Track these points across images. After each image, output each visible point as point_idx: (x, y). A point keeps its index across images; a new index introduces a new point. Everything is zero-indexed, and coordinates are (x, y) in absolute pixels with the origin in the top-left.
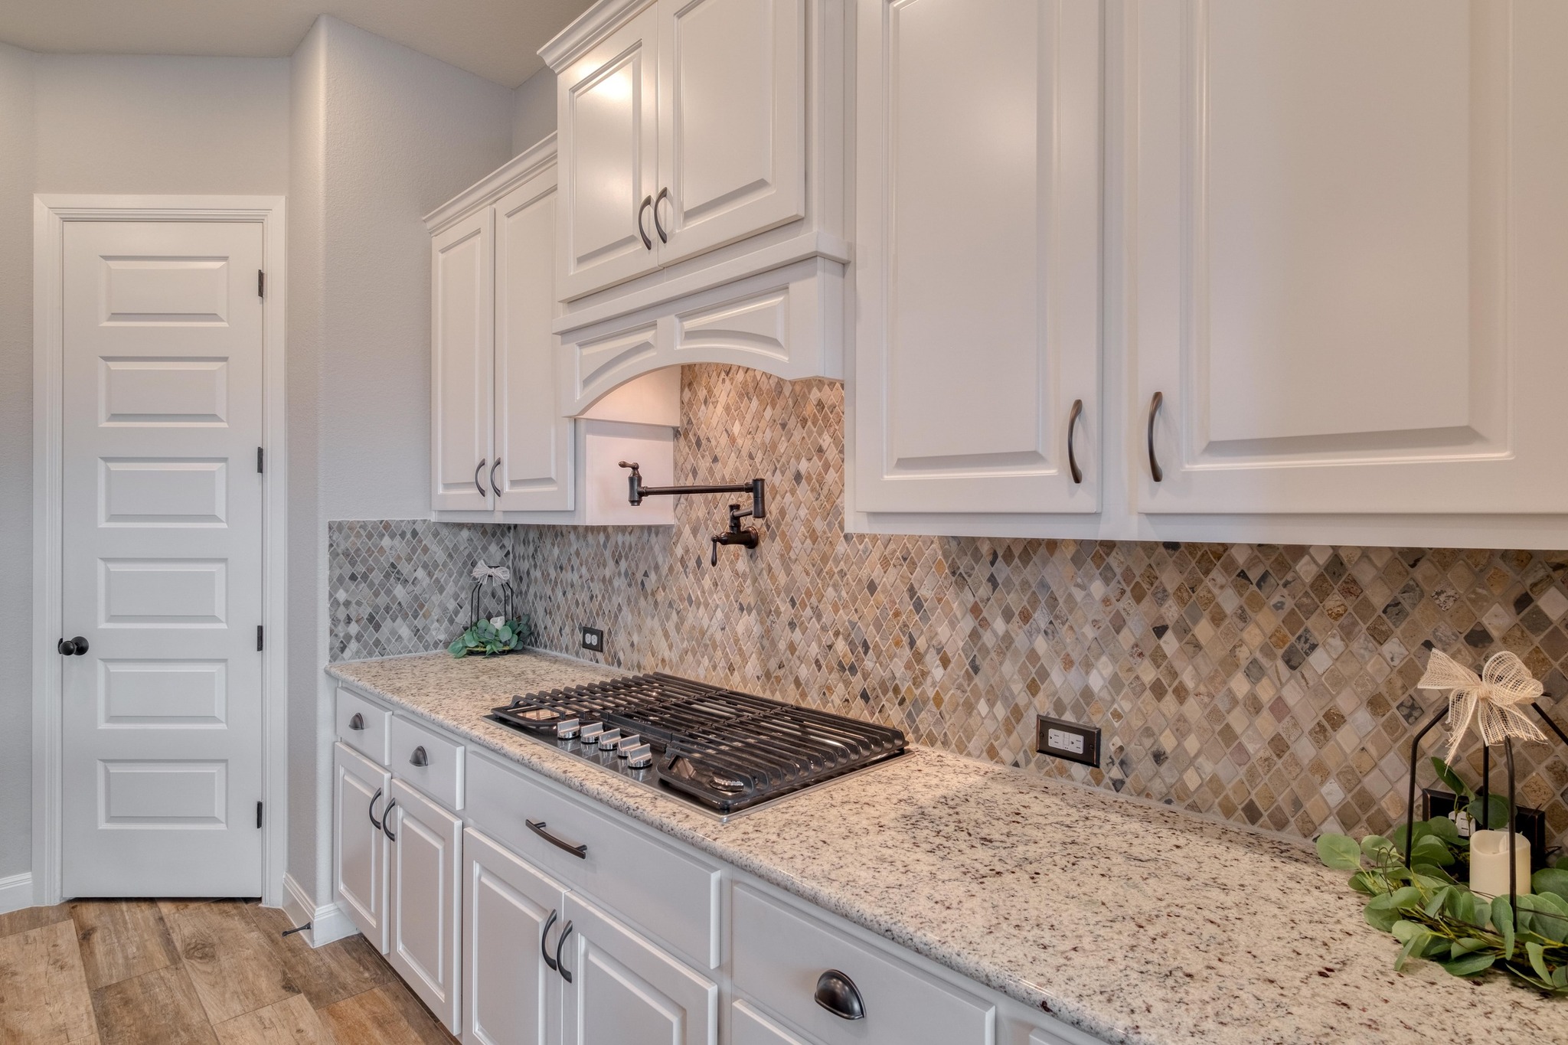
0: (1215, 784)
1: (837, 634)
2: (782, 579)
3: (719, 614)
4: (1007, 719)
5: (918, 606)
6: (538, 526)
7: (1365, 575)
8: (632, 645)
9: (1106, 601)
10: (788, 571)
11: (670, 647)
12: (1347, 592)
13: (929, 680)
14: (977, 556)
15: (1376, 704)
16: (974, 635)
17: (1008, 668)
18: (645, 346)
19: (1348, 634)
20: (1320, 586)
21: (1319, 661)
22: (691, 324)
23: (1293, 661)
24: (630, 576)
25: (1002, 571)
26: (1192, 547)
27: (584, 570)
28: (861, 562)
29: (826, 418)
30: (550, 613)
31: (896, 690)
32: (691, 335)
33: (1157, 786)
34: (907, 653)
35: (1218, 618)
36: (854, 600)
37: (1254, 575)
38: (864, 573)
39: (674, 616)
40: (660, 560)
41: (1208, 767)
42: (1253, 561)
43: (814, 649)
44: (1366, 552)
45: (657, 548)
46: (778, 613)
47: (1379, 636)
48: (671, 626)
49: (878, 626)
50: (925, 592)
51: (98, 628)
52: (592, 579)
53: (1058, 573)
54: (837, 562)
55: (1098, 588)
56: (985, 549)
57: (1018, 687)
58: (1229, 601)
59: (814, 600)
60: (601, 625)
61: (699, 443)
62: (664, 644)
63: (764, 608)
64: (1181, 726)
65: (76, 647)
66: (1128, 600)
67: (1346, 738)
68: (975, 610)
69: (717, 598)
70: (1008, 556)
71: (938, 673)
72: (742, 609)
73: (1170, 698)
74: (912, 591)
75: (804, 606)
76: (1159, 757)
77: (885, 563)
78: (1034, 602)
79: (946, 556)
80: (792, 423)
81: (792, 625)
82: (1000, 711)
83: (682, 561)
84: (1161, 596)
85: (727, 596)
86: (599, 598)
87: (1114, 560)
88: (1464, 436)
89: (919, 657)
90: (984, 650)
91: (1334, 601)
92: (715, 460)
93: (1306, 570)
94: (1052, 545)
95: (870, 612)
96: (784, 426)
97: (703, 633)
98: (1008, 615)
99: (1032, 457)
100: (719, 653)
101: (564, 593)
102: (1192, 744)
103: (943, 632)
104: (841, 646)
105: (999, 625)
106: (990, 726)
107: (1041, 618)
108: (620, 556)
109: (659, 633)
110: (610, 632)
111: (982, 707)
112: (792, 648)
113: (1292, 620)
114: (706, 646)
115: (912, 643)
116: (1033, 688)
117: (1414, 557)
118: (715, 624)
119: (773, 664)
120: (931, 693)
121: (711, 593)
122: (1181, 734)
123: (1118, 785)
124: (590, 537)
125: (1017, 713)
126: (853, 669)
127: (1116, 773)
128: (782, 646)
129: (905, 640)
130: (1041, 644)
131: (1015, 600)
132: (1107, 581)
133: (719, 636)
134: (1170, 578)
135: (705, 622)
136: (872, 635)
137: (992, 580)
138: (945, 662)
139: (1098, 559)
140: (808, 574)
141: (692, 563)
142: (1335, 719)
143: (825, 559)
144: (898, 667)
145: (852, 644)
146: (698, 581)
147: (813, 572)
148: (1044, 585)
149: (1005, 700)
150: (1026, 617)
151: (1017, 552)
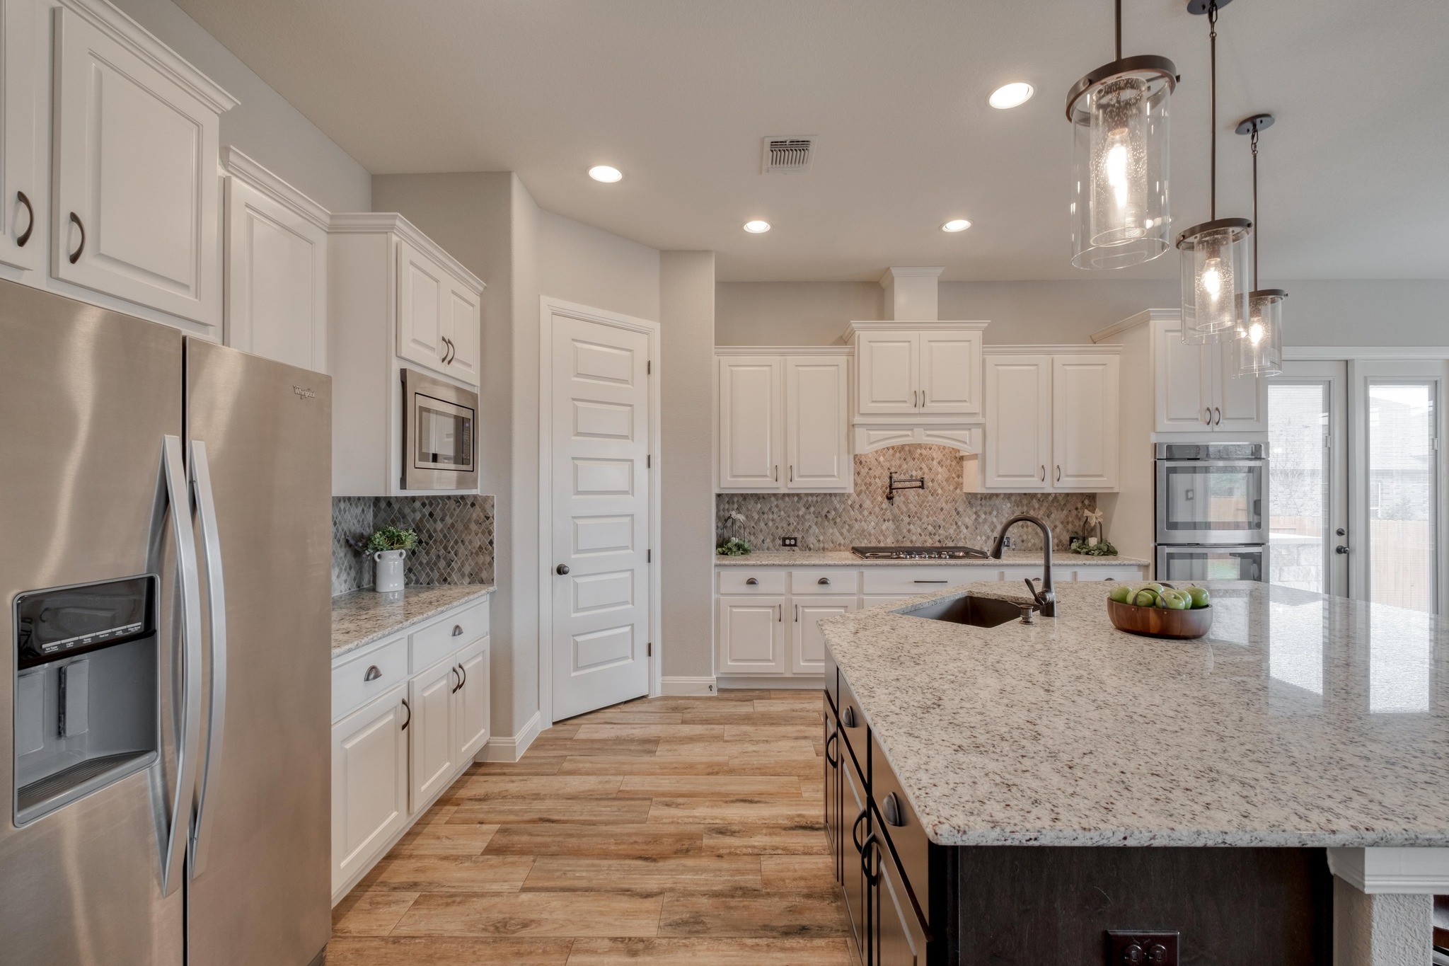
0: (1034, 544)
1: (928, 524)
2: (904, 509)
3: (873, 524)
4: (985, 540)
5: (958, 513)
6: (742, 495)
7: (1060, 499)
8: (819, 541)
9: (1010, 508)
10: (907, 506)
11: (844, 539)
12: (1057, 502)
13: (962, 534)
14: (976, 499)
15: (1062, 523)
16: (976, 519)
17: (986, 527)
18: (908, 436)
19: (1057, 510)
20: (1053, 501)
21: (1053, 516)
22: (929, 432)
23: (1048, 516)
24: (817, 515)
25: (984, 502)
26: (1029, 494)
27: (782, 513)
28: (938, 501)
29: (923, 459)
30: (754, 534)
31: (951, 538)
32: (928, 436)
33: (1023, 548)
34: (955, 527)
35: (1034, 510)
36: (935, 513)
37: (1041, 500)
38: (939, 505)
39: (847, 527)
40: (838, 506)
41: (1032, 541)
42: (1041, 497)
43: (919, 530)
44: (1060, 494)
45: (836, 502)
46: (902, 520)
47: (1062, 510)
48: (844, 531)
49: (944, 520)
50: (960, 509)
51: (571, 560)
52: (789, 516)
53: (998, 502)
54: (928, 502)
55: (1009, 505)
56: (979, 496)
57: (988, 531)
58: (1037, 506)
59: (918, 515)
60: (795, 535)
61: (861, 463)
62: (840, 538)
63: (895, 519)
64: (1027, 534)
65: (561, 571)
66: (1016, 507)
67: (1058, 530)
68: (976, 513)
69: (873, 517)
70: (985, 498)
71: (965, 531)
72: (885, 520)
73: (1025, 528)
74: (956, 509)
75: (914, 517)
76: (1023, 541)
77: (946, 502)
78: (992, 510)
79: (967, 499)
80: (909, 459)
81: (909, 524)
82: (984, 538)
83: (851, 506)
84: (1023, 506)
85: (877, 517)
86: (795, 524)
87: (1013, 498)
88: (1101, 476)
89: (958, 527)
90: (979, 523)
91: (1055, 504)
92: (870, 469)
93: (1051, 498)
94: (997, 495)
95: (941, 516)
96: (905, 460)
97: (863, 531)
98: (985, 513)
99: (1032, 476)
100: (873, 537)
101: (766, 525)
102: (1030, 537)
103: (967, 520)
104: (930, 528)
105: (983, 516)
106: (981, 542)
107: (995, 513)
108: (810, 506)
109: (838, 534)
110: (803, 537)
111: (979, 538)
112: (909, 531)
113: (1048, 508)
114: (865, 536)
115: (956, 524)
116: (993, 531)
117: (1067, 495)
118: (870, 527)
119: (900, 538)
120: (963, 537)
121: (868, 517)
122: (1027, 536)
123: (1014, 550)
124: (787, 499)
125: (988, 538)
126: (935, 534)
127: (1014, 547)
128: (905, 531)
129: (954, 523)
130: (995, 520)
131: (988, 509)
132: (1011, 503)
133: (873, 531)
134: (1025, 502)
135: (866, 527)
136: (943, 524)
137: (981, 504)
138: (967, 527)
139: (1009, 498)
140: (916, 507)
141: (857, 506)
142: (1056, 527)
143: (923, 502)
144: (951, 531)
145: (934, 527)
146: (861, 513)
147: (918, 506)
148: (995, 505)
149: (985, 535)
150: (990, 513)
151: (988, 497)
